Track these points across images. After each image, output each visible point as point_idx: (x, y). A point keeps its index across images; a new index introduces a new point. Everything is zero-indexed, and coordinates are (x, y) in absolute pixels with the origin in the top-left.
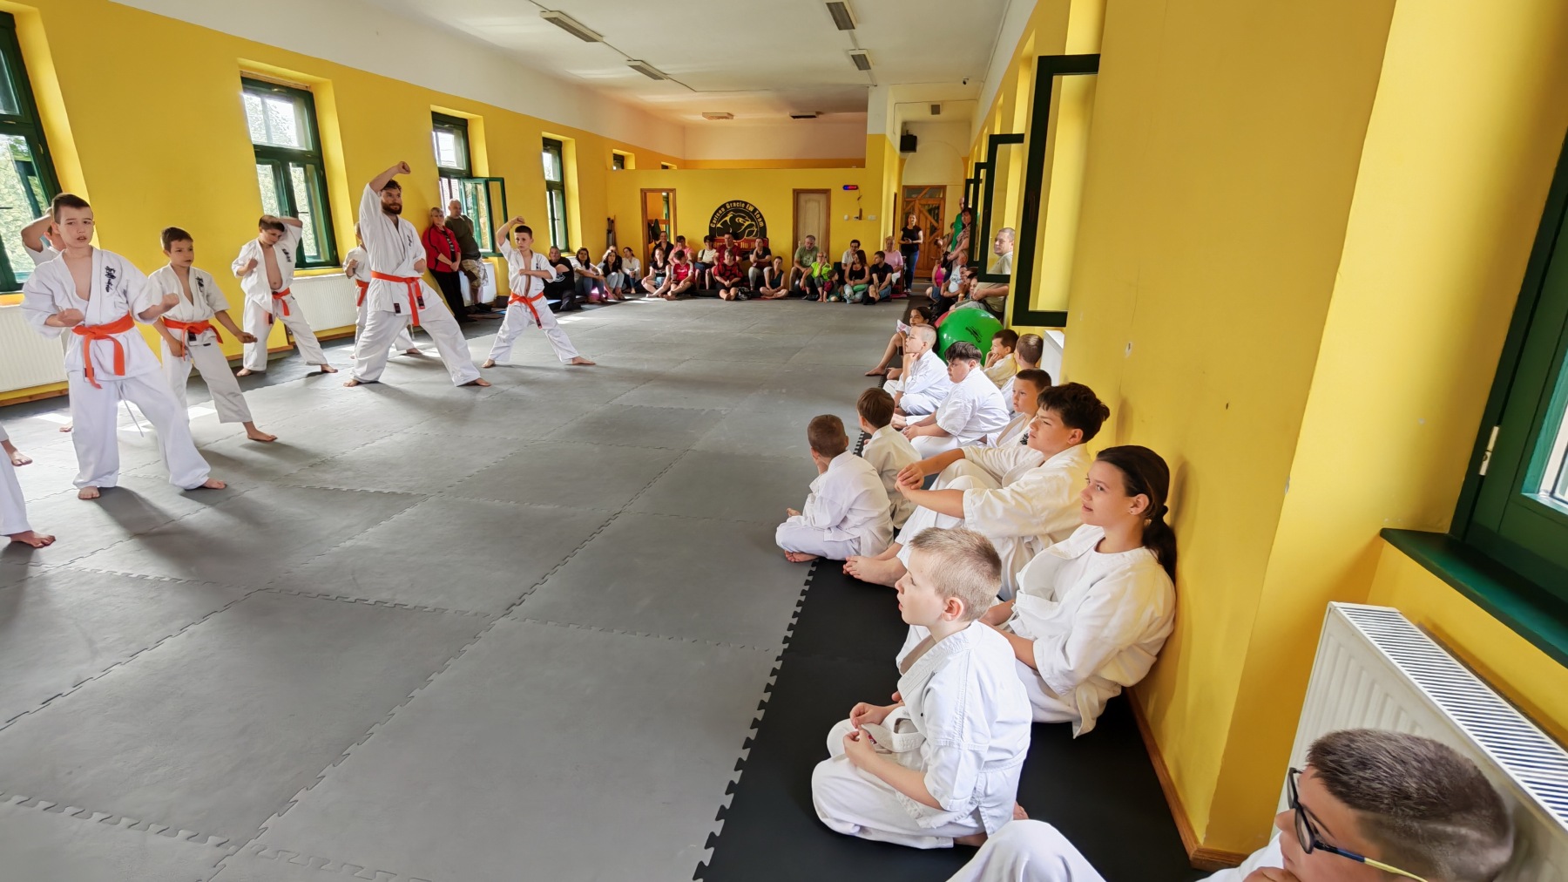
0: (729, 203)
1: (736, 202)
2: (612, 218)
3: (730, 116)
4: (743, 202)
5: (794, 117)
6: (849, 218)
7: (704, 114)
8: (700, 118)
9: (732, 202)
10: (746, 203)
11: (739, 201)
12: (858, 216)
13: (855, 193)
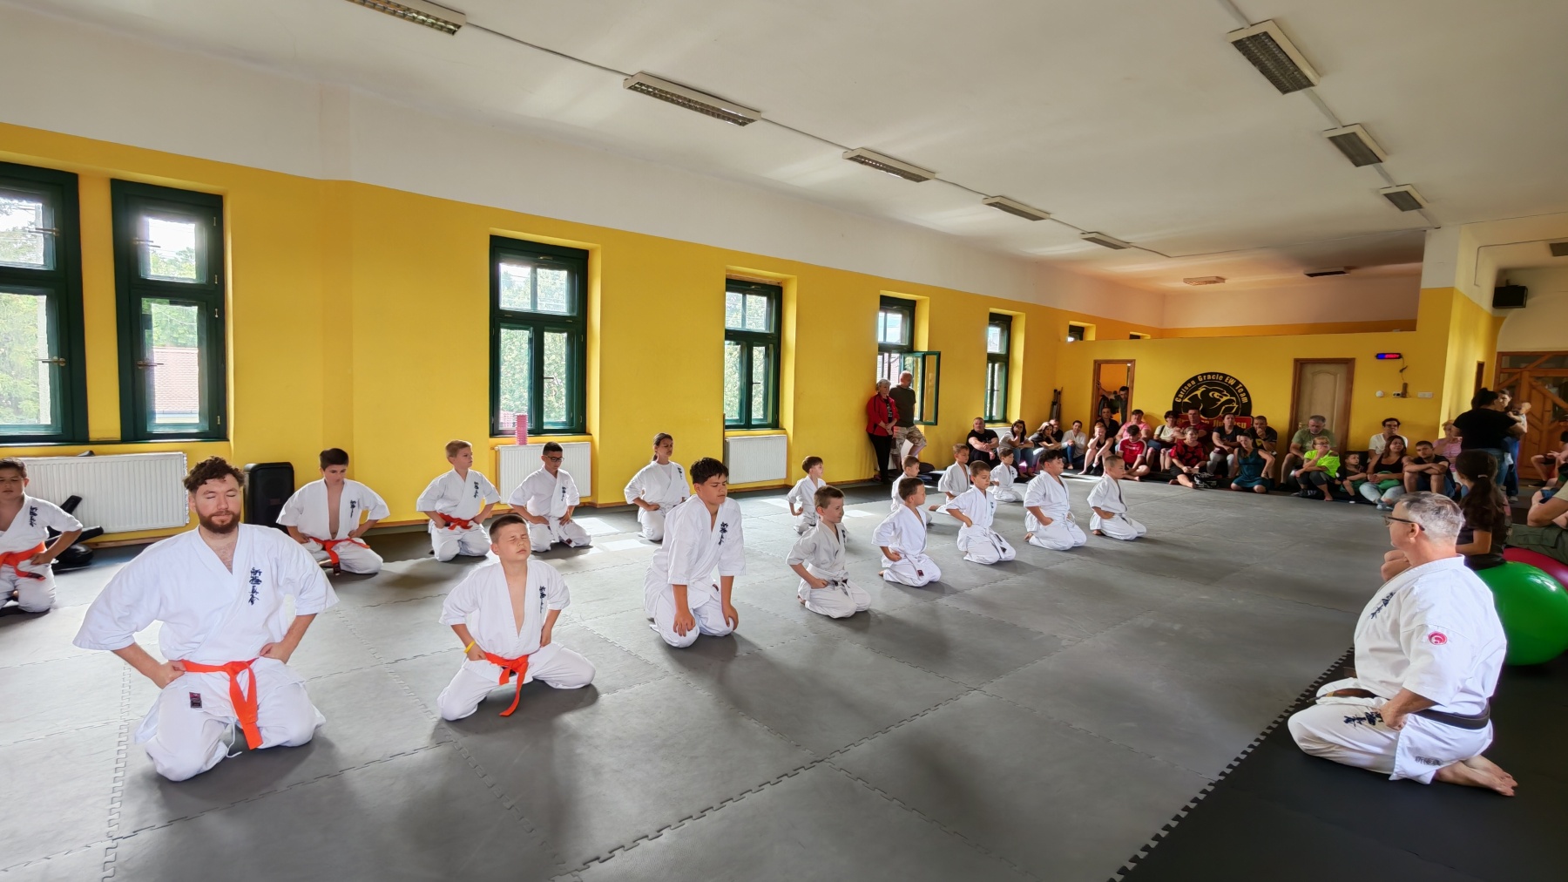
0: (1202, 375)
1: (1211, 374)
2: (1059, 390)
3: (1220, 280)
4: (1220, 374)
5: (1311, 275)
6: (1384, 395)
7: (1187, 281)
8: (1180, 285)
9: (1206, 374)
10: (1225, 376)
11: (1216, 374)
12: (1400, 392)
13: (1398, 363)
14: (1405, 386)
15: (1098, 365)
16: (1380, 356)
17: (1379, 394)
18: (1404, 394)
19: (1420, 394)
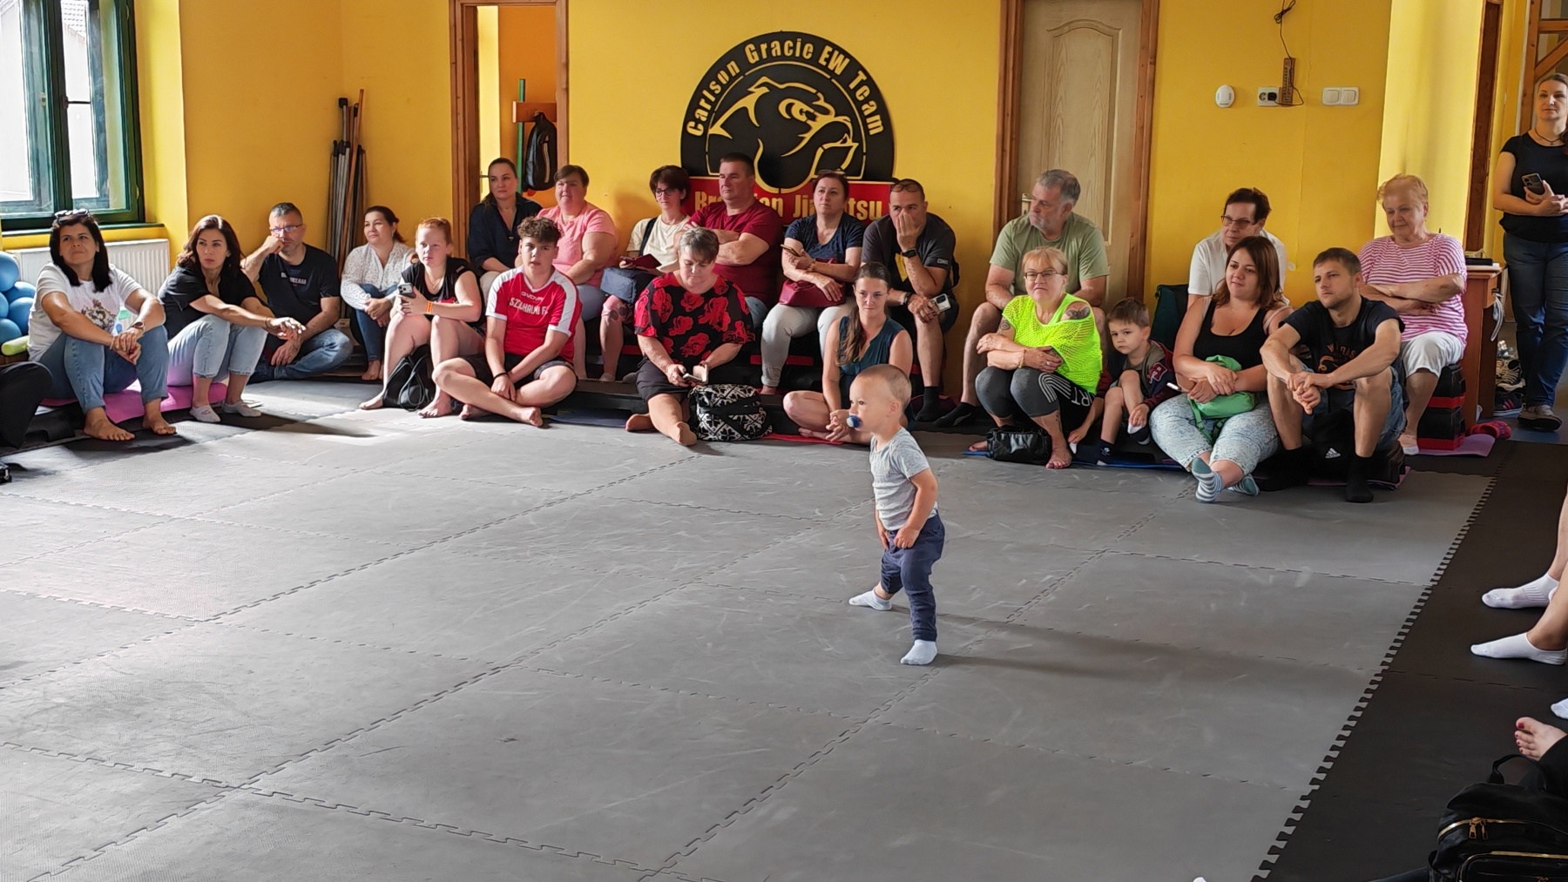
0: (757, 41)
1: (782, 37)
2: (354, 99)
4: (807, 38)
6: (1236, 100)
9: (768, 38)
10: (819, 43)
11: (793, 36)
12: (1276, 87)
14: (1290, 66)
17: (1222, 94)
18: (1284, 97)
19: (1327, 95)
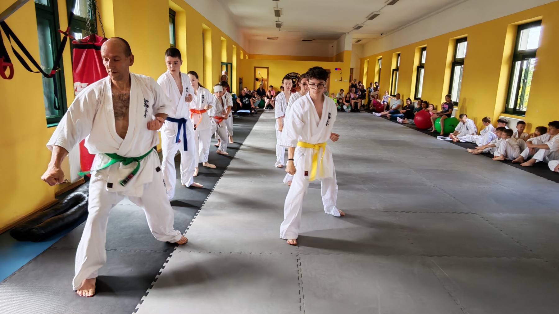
0: (291, 73)
1: (293, 73)
2: (241, 78)
3: (277, 39)
4: (296, 73)
9: (292, 73)
10: (297, 74)
11: (294, 73)
12: (340, 80)
13: (339, 71)
14: (342, 78)
15: (255, 68)
16: (336, 69)
17: (336, 80)
18: (341, 81)
19: (345, 81)
